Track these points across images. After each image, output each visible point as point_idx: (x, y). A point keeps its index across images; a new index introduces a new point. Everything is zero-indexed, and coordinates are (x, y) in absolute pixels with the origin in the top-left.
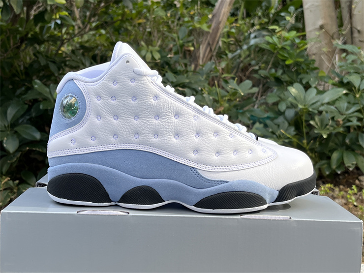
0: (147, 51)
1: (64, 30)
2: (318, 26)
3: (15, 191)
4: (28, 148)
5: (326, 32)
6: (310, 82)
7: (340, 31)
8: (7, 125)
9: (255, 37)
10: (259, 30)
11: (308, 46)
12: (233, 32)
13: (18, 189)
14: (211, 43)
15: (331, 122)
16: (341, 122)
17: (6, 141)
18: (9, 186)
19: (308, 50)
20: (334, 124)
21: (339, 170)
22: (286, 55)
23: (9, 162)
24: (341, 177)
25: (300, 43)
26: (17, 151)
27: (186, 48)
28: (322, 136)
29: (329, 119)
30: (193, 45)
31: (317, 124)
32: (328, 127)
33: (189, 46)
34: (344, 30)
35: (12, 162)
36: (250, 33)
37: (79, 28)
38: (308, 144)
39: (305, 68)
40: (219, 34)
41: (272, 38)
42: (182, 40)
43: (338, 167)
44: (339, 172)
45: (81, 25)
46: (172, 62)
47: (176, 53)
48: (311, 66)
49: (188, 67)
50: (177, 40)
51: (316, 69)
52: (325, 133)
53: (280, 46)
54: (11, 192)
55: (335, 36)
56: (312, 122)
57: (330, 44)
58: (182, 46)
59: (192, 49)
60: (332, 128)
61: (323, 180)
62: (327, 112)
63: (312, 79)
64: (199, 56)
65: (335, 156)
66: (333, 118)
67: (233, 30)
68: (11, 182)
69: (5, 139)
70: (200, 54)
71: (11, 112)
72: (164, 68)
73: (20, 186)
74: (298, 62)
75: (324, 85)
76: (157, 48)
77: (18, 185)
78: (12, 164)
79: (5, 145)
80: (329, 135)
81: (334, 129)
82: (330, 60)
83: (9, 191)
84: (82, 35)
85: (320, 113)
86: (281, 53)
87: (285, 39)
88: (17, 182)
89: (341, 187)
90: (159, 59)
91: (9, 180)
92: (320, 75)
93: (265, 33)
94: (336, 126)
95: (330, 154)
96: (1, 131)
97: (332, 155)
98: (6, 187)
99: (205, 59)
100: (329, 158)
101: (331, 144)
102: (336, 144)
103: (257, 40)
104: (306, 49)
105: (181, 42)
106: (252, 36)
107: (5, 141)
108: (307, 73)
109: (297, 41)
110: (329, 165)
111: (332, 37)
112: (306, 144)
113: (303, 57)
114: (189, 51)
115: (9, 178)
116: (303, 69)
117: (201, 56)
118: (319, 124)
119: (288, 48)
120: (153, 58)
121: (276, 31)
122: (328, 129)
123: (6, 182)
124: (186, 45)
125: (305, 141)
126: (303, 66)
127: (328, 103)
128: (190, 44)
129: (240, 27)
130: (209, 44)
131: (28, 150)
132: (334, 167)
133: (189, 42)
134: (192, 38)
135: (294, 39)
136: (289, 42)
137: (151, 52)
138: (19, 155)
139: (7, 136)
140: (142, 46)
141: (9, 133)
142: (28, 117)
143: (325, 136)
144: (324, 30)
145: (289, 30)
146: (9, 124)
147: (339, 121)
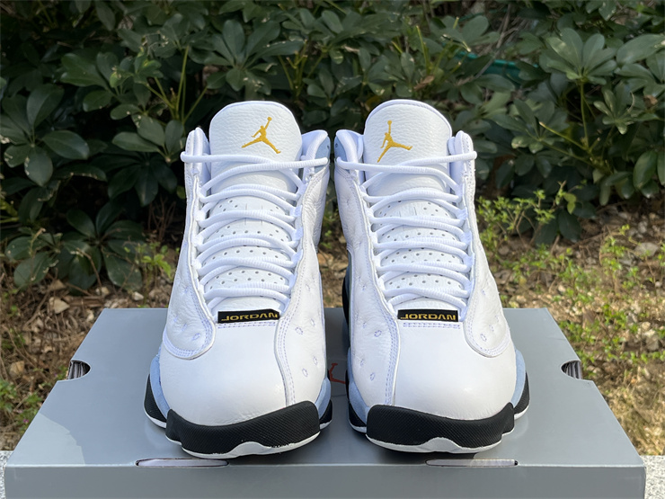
3: (57, 251)
4: (72, 174)
15: (634, 100)
16: (654, 101)
17: (30, 164)
18: (45, 244)
20: (640, 104)
21: (649, 192)
23: (39, 200)
26: (53, 179)
28: (616, 129)
29: (631, 95)
31: (608, 108)
32: (629, 110)
35: (44, 200)
38: (591, 141)
43: (647, 186)
44: (648, 196)
52: (623, 125)
54: (51, 255)
56: (598, 105)
60: (637, 113)
61: (620, 203)
63: (604, 4)
65: (643, 163)
66: (639, 92)
68: (48, 237)
69: (27, 159)
71: (34, 106)
77: (62, 239)
78: (45, 204)
79: (28, 173)
80: (631, 128)
81: (642, 114)
88: (59, 235)
89: (653, 216)
91: (44, 233)
94: (644, 109)
95: (633, 159)
97: (636, 160)
98: (39, 248)
100: (631, 165)
101: (636, 141)
102: (645, 139)
107: (26, 165)
110: (631, 178)
112: (586, 144)
115: (44, 230)
118: (611, 106)
122: (629, 115)
123: (38, 237)
125: (585, 140)
131: (74, 176)
132: (639, 185)
138: (56, 187)
139: (30, 153)
141: (33, 146)
142: (69, 110)
143: (622, 131)
146: (33, 128)
147: (648, 99)
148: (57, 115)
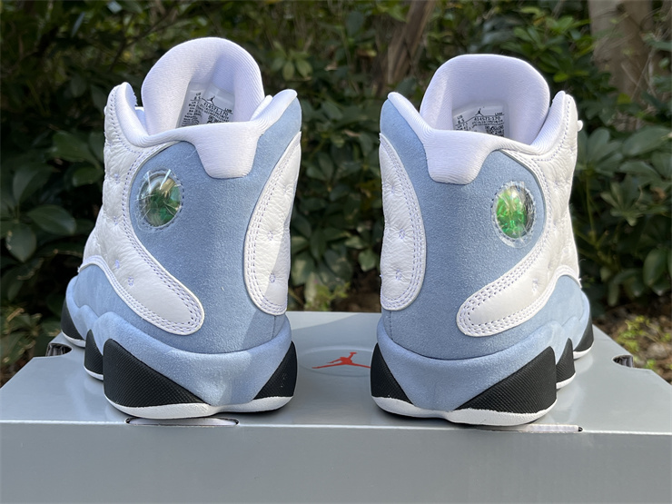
0: (286, 60)
1: (127, 20)
2: (613, 7)
3: (35, 333)
4: (56, 251)
5: (630, 19)
6: (601, 116)
7: (657, 15)
8: (13, 208)
9: (493, 29)
10: (498, 15)
11: (596, 46)
12: (449, 21)
13: (41, 331)
14: (408, 41)
15: (642, 196)
16: (663, 195)
17: (12, 238)
18: (21, 325)
19: (595, 54)
20: (649, 198)
21: (660, 289)
22: (554, 64)
23: (20, 278)
24: (662, 300)
25: (581, 41)
26: (35, 256)
27: (362, 54)
28: (626, 223)
29: (639, 190)
30: (375, 47)
31: (616, 200)
32: (637, 204)
33: (366, 49)
34: (664, 14)
35: (25, 277)
36: (484, 22)
37: (159, 14)
38: (598, 237)
39: (592, 89)
40: (423, 25)
41: (526, 30)
42: (353, 37)
43: (659, 282)
44: (660, 292)
45: (162, 10)
46: (334, 80)
47: (342, 62)
48: (603, 85)
49: (365, 89)
50: (343, 36)
51: (612, 90)
52: (632, 217)
53: (542, 47)
54: (27, 336)
55: (647, 26)
56: (606, 196)
57: (637, 41)
58: (353, 49)
59: (372, 54)
60: (644, 207)
62: (634, 175)
63: (604, 111)
64: (386, 68)
65: (652, 260)
66: (647, 188)
67: (450, 16)
68: (26, 318)
69: (10, 234)
70: (387, 63)
71: (21, 182)
72: (318, 91)
73: (44, 325)
74: (577, 77)
75: (627, 122)
76: (305, 53)
77: (39, 322)
78: (26, 282)
79: (9, 247)
80: (641, 220)
81: (650, 208)
82: (638, 73)
83: (21, 335)
84: (163, 29)
85: (621, 177)
86: (544, 59)
87: (552, 34)
88: (38, 316)
89: (663, 319)
90: (309, 74)
91: (22, 313)
92: (621, 101)
93: (511, 21)
94: (652, 203)
95: (641, 257)
96: (3, 220)
97: (645, 258)
98: (15, 328)
99: (397, 73)
100: (640, 264)
101: (644, 238)
102: (653, 237)
103: (496, 35)
104: (591, 53)
105: (351, 40)
106: (487, 26)
107: (8, 239)
108: (595, 98)
109: (576, 36)
110: (641, 278)
111: (641, 28)
112: (594, 239)
113: (585, 67)
114: (368, 58)
115: (22, 310)
116: (587, 90)
117: (390, 66)
118: (619, 198)
119: (559, 50)
120: (297, 73)
121: (535, 17)
122: (637, 208)
123: (15, 318)
124: (361, 46)
125: (592, 233)
126: (588, 85)
127: (637, 157)
128: (369, 45)
129: (462, 10)
130: (405, 44)
131: (58, 255)
132: (650, 281)
133: (365, 40)
134: (372, 32)
135: (569, 33)
136: (559, 39)
137: (294, 62)
138: (38, 264)
139: (13, 228)
140: (277, 50)
141: (16, 221)
142: (58, 191)
143: (632, 222)
144: (626, 15)
145: (561, 16)
146: (18, 204)
147: (657, 193)
148: (43, 198)
